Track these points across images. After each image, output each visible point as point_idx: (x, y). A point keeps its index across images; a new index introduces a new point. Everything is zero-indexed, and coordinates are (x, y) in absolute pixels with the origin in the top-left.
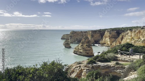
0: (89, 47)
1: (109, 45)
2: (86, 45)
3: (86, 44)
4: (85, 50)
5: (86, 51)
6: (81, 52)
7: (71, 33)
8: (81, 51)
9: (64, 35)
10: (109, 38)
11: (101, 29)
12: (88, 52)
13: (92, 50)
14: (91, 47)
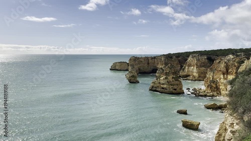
0: (176, 80)
1: (196, 78)
2: (173, 78)
3: (172, 76)
4: (171, 85)
5: (172, 87)
6: (163, 88)
7: (130, 59)
8: (165, 86)
9: (115, 64)
10: (197, 68)
11: (170, 54)
12: (175, 87)
13: (181, 84)
14: (179, 79)
